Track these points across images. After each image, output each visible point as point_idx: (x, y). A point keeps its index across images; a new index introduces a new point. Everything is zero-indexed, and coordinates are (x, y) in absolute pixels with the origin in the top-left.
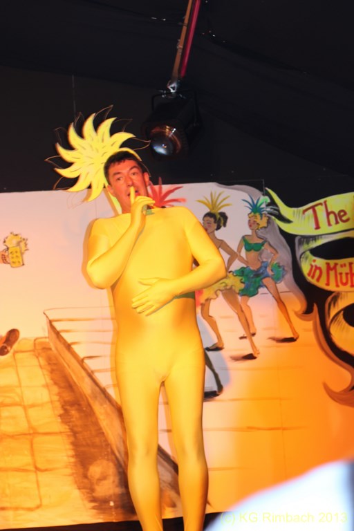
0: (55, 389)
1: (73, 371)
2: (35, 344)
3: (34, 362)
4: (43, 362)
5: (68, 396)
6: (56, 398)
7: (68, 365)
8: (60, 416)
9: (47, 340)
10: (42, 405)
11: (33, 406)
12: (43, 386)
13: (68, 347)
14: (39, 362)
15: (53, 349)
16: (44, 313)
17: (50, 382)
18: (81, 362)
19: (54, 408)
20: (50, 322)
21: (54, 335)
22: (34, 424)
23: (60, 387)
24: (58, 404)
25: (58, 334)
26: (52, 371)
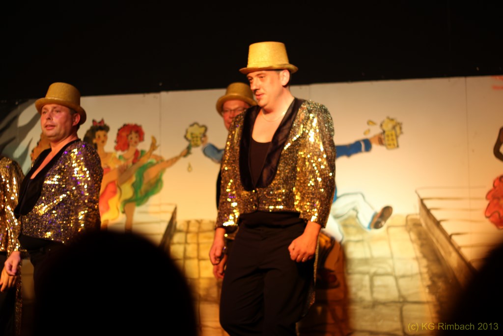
0: (424, 262)
1: (441, 246)
2: (407, 221)
3: (406, 236)
4: (413, 236)
5: (436, 269)
6: (425, 270)
7: (438, 241)
8: (429, 287)
9: (418, 217)
10: (411, 276)
11: (403, 276)
12: (414, 259)
13: (438, 223)
14: (410, 236)
15: (424, 225)
16: (416, 192)
17: (419, 255)
18: (449, 238)
19: (422, 279)
20: (422, 201)
21: (424, 213)
22: (404, 293)
23: (428, 260)
24: (426, 276)
25: (428, 211)
26: (422, 246)
